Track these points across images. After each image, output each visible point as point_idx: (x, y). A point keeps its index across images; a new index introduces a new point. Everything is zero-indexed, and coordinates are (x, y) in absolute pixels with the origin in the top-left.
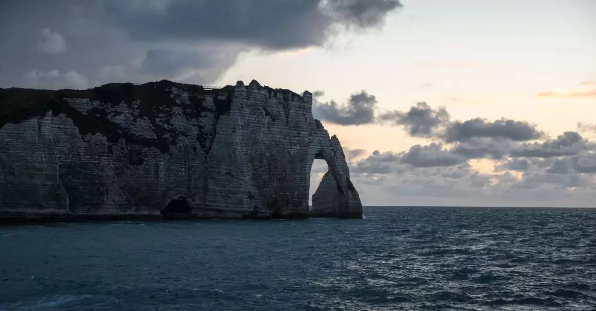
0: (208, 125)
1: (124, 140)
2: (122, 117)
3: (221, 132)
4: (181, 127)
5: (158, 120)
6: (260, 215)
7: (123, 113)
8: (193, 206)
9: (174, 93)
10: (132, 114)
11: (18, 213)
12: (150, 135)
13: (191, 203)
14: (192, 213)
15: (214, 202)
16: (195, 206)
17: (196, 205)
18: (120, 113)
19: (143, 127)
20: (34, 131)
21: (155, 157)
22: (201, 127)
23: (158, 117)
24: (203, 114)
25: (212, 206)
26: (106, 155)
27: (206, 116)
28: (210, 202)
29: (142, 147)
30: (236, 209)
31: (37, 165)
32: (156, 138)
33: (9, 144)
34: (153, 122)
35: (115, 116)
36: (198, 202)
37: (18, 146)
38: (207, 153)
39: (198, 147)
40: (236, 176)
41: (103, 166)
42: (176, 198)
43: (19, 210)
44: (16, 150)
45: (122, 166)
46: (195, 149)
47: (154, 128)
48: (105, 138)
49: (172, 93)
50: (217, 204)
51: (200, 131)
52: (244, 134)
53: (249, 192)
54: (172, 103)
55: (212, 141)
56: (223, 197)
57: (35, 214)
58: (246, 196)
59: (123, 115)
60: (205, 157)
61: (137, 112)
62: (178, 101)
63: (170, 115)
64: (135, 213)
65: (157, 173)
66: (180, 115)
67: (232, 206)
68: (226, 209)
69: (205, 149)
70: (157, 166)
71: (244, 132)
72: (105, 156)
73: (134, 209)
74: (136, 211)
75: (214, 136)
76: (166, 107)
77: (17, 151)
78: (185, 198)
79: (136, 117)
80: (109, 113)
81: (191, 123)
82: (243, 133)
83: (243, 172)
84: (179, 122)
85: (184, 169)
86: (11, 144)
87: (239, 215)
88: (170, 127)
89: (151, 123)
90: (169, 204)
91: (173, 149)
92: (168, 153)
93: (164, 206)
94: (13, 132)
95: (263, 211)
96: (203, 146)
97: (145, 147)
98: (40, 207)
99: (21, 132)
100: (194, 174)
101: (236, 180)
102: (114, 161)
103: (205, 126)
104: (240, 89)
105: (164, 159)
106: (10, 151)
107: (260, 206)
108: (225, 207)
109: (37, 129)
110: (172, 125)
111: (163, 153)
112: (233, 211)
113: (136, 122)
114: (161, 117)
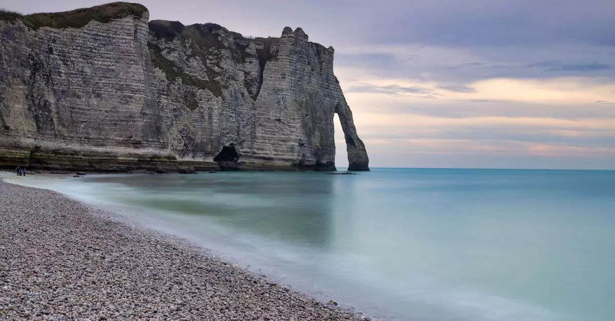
0: (253, 71)
1: (181, 80)
2: (176, 54)
3: (269, 78)
4: (231, 71)
5: (208, 61)
6: (307, 163)
7: (176, 50)
8: (241, 153)
9: (222, 35)
10: (185, 52)
11: (107, 153)
12: (202, 76)
13: (241, 150)
14: (239, 161)
15: (263, 149)
16: (243, 154)
17: (244, 152)
18: (174, 50)
19: (195, 68)
20: (128, 35)
21: (208, 100)
22: (247, 74)
23: (208, 59)
24: (248, 60)
25: (259, 154)
26: (165, 93)
27: (251, 62)
28: (258, 149)
29: (197, 89)
30: (286, 157)
31: (134, 84)
32: (208, 80)
33: (93, 51)
34: (205, 63)
35: (169, 53)
36: (245, 150)
37: (106, 56)
38: (255, 99)
39: (246, 93)
40: (286, 123)
41: (163, 105)
42: (227, 144)
43: (108, 149)
44: (104, 61)
45: (180, 107)
46: (243, 95)
47: (206, 70)
48: (164, 74)
49: (220, 35)
50: (265, 152)
51: (246, 77)
52: (293, 81)
53: (300, 140)
54: (220, 46)
55: (259, 88)
56: (272, 144)
57: (130, 155)
58: (297, 144)
59: (177, 52)
60: (253, 104)
61: (189, 52)
62: (226, 44)
63: (219, 58)
64: (192, 160)
65: (210, 117)
66: (229, 58)
67: (281, 153)
68: (275, 157)
69: (251, 95)
70: (210, 109)
71: (293, 78)
72: (164, 95)
73: (191, 155)
74: (193, 157)
75: (261, 82)
76: (215, 49)
77: (106, 63)
78: (235, 145)
79: (189, 57)
80: (163, 50)
81: (238, 68)
82: (291, 80)
83: (294, 119)
84: (227, 65)
85: (234, 114)
86: (97, 52)
87: (288, 164)
88: (220, 70)
89: (203, 64)
90: (222, 150)
91: (225, 93)
92: (221, 96)
93: (218, 153)
94: (99, 33)
95: (310, 159)
96: (250, 93)
97: (199, 89)
98: (137, 144)
99: (111, 35)
100: (243, 121)
101: (287, 127)
102: (172, 101)
103: (250, 72)
104: (289, 35)
105: (218, 102)
106: (96, 62)
107: (308, 155)
108: (274, 155)
109: (133, 32)
110: (222, 68)
111: (217, 97)
112: (282, 159)
113: (189, 62)
114: (211, 60)
